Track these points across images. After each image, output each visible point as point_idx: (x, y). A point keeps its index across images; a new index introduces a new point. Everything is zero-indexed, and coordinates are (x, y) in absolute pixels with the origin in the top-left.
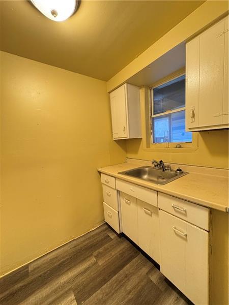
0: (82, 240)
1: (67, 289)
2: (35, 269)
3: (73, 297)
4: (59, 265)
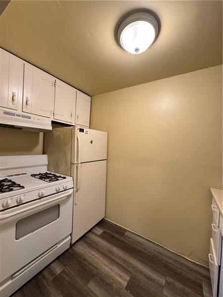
1: (129, 269)
3: (128, 279)
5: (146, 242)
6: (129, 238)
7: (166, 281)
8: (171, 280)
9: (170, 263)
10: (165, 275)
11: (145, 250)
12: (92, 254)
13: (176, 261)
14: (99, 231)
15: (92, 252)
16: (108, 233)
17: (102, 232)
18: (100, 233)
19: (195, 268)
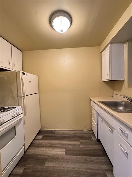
0: (77, 132)
1: (64, 146)
2: (57, 133)
3: (65, 150)
4: (65, 136)
5: (67, 131)
6: (58, 133)
7: (80, 142)
8: (81, 141)
9: (79, 135)
10: (79, 140)
11: (67, 135)
12: (41, 150)
13: (81, 133)
14: (40, 137)
15: (40, 149)
16: (46, 136)
17: (42, 137)
18: (41, 138)
19: (88, 132)
